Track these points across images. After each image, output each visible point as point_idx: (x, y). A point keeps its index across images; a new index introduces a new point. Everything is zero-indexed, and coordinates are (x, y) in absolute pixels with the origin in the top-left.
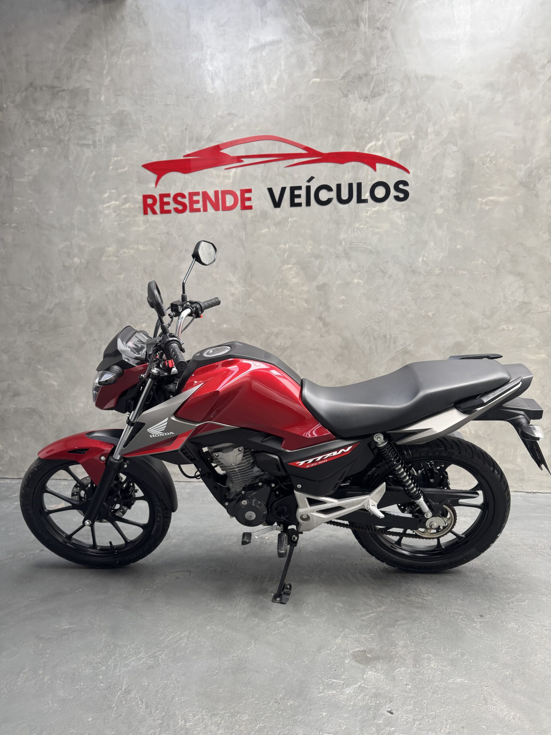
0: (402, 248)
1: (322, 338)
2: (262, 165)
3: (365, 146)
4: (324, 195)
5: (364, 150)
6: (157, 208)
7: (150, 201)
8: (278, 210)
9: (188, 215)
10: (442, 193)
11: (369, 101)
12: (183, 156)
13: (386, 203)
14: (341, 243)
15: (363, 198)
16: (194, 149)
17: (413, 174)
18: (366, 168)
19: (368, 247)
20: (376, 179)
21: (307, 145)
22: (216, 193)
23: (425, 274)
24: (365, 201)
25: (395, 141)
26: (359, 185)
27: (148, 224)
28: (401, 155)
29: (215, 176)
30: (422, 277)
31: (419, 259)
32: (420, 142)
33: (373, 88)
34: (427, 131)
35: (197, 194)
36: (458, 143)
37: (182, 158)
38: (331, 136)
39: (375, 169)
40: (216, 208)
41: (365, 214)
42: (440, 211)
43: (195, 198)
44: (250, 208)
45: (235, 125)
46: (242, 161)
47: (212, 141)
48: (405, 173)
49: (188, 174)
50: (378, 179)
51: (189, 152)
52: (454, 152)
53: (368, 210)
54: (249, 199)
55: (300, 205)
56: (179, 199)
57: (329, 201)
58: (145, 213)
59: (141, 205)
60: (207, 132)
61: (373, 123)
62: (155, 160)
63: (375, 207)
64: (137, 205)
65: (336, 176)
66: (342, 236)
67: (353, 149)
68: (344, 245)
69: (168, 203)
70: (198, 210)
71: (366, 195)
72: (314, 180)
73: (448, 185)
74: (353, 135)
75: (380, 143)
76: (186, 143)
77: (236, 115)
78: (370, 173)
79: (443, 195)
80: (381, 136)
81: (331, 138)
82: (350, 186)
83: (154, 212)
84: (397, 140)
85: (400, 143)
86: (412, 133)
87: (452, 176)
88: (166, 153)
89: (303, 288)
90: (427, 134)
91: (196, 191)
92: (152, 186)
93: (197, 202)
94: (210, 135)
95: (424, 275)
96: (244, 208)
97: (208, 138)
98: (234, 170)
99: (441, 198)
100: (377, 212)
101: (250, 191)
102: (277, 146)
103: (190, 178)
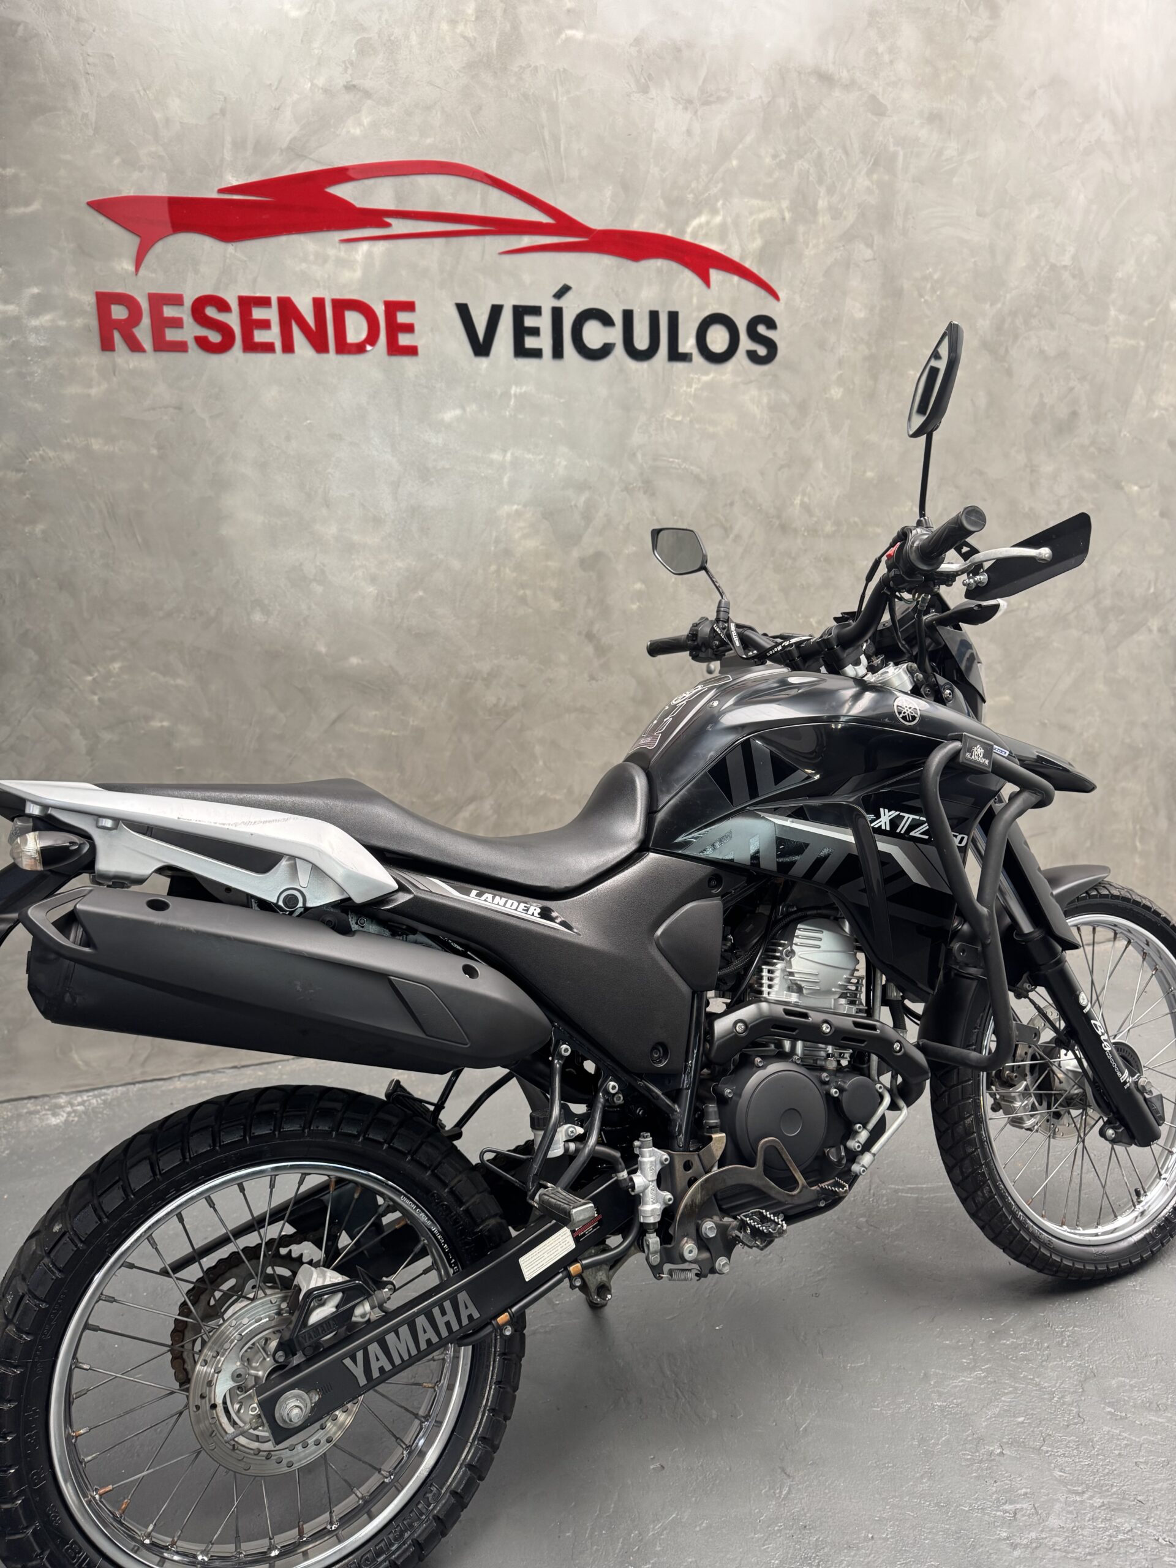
0: (762, 474)
1: (594, 682)
2: (439, 242)
3: (687, 223)
4: (594, 335)
5: (684, 232)
6: (143, 332)
7: (119, 312)
8: (483, 362)
9: (237, 361)
10: (842, 351)
11: (696, 112)
12: (216, 189)
13: (730, 365)
14: (634, 455)
15: (682, 349)
16: (250, 174)
17: (786, 304)
18: (688, 277)
19: (692, 468)
20: (710, 308)
21: (551, 202)
22: (318, 303)
23: (806, 534)
24: (686, 358)
25: (750, 221)
26: (673, 317)
27: (115, 379)
28: (762, 255)
29: (312, 257)
30: (799, 541)
31: (795, 499)
32: (801, 229)
33: (705, 81)
34: (815, 204)
35: (265, 302)
36: (875, 242)
37: (215, 195)
38: (610, 188)
39: (706, 281)
40: (320, 346)
41: (685, 388)
42: (836, 393)
43: (258, 313)
44: (412, 351)
45: (366, 121)
46: (388, 225)
47: (301, 157)
48: (771, 299)
49: (234, 244)
50: (714, 306)
51: (235, 182)
52: (867, 261)
53: (693, 379)
54: (409, 328)
55: (537, 353)
56: (211, 312)
57: (605, 351)
58: (107, 345)
59: (94, 323)
60: (287, 129)
61: (704, 168)
62: (128, 191)
63: (707, 373)
64: (79, 322)
65: (620, 290)
66: (637, 438)
67: (658, 228)
68: (640, 461)
69: (177, 323)
70: (268, 348)
71: (688, 343)
72: (569, 295)
73: (854, 335)
74: (659, 192)
75: (718, 219)
76: (225, 151)
77: (367, 94)
78: (695, 290)
79: (843, 356)
80: (720, 204)
81: (608, 192)
82: (654, 316)
83: (135, 346)
84: (754, 217)
85: (762, 225)
86: (785, 204)
87: (862, 315)
88: (164, 175)
89: (550, 563)
90: (814, 212)
91: (258, 294)
92: (122, 269)
93: (265, 324)
94: (294, 139)
95: (803, 535)
96: (395, 349)
97: (290, 148)
98: (365, 246)
99: (840, 363)
100: (710, 386)
101: (409, 307)
102: (479, 196)
103: (239, 255)
